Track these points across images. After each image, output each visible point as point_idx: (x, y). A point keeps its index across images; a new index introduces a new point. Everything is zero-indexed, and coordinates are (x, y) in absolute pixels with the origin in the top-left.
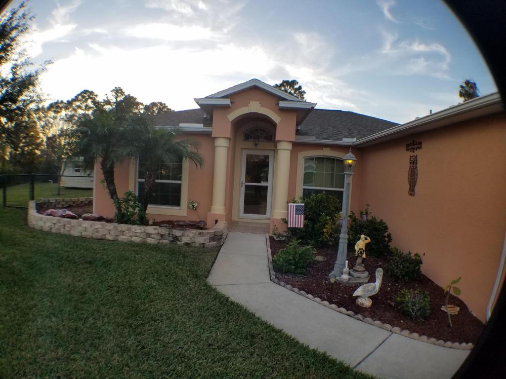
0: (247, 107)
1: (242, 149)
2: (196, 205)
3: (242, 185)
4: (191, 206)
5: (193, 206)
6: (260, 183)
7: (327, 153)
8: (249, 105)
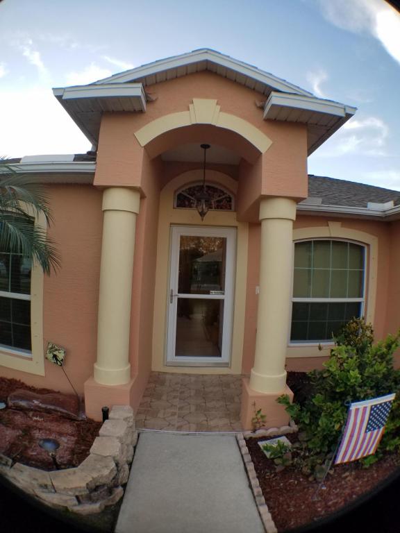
0: (186, 113)
1: (171, 224)
2: (61, 356)
3: (172, 299)
4: (50, 356)
5: (55, 356)
6: (208, 293)
7: (336, 231)
8: (191, 106)
